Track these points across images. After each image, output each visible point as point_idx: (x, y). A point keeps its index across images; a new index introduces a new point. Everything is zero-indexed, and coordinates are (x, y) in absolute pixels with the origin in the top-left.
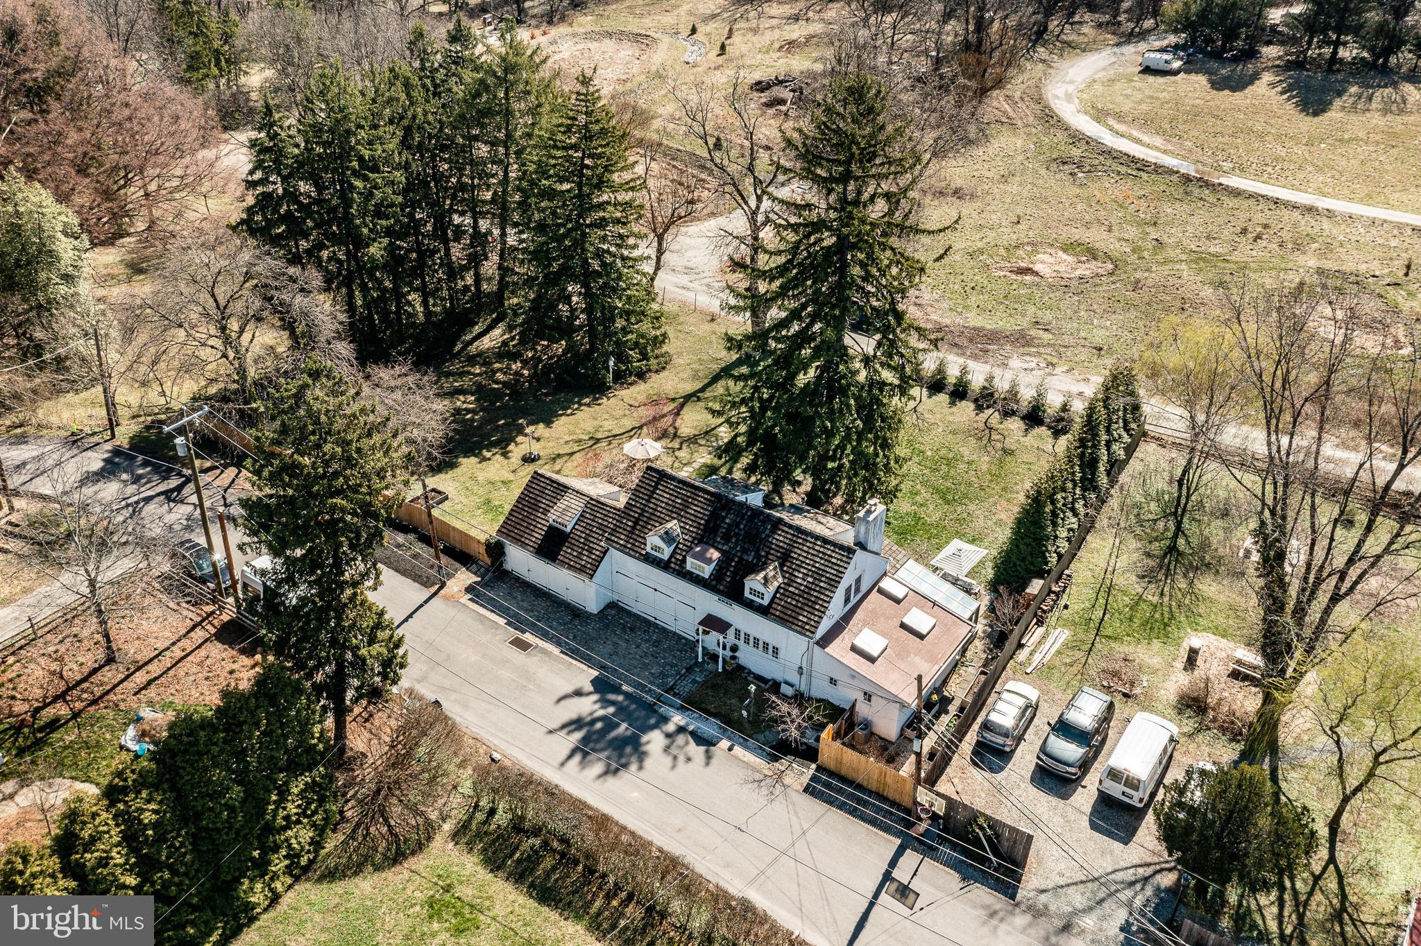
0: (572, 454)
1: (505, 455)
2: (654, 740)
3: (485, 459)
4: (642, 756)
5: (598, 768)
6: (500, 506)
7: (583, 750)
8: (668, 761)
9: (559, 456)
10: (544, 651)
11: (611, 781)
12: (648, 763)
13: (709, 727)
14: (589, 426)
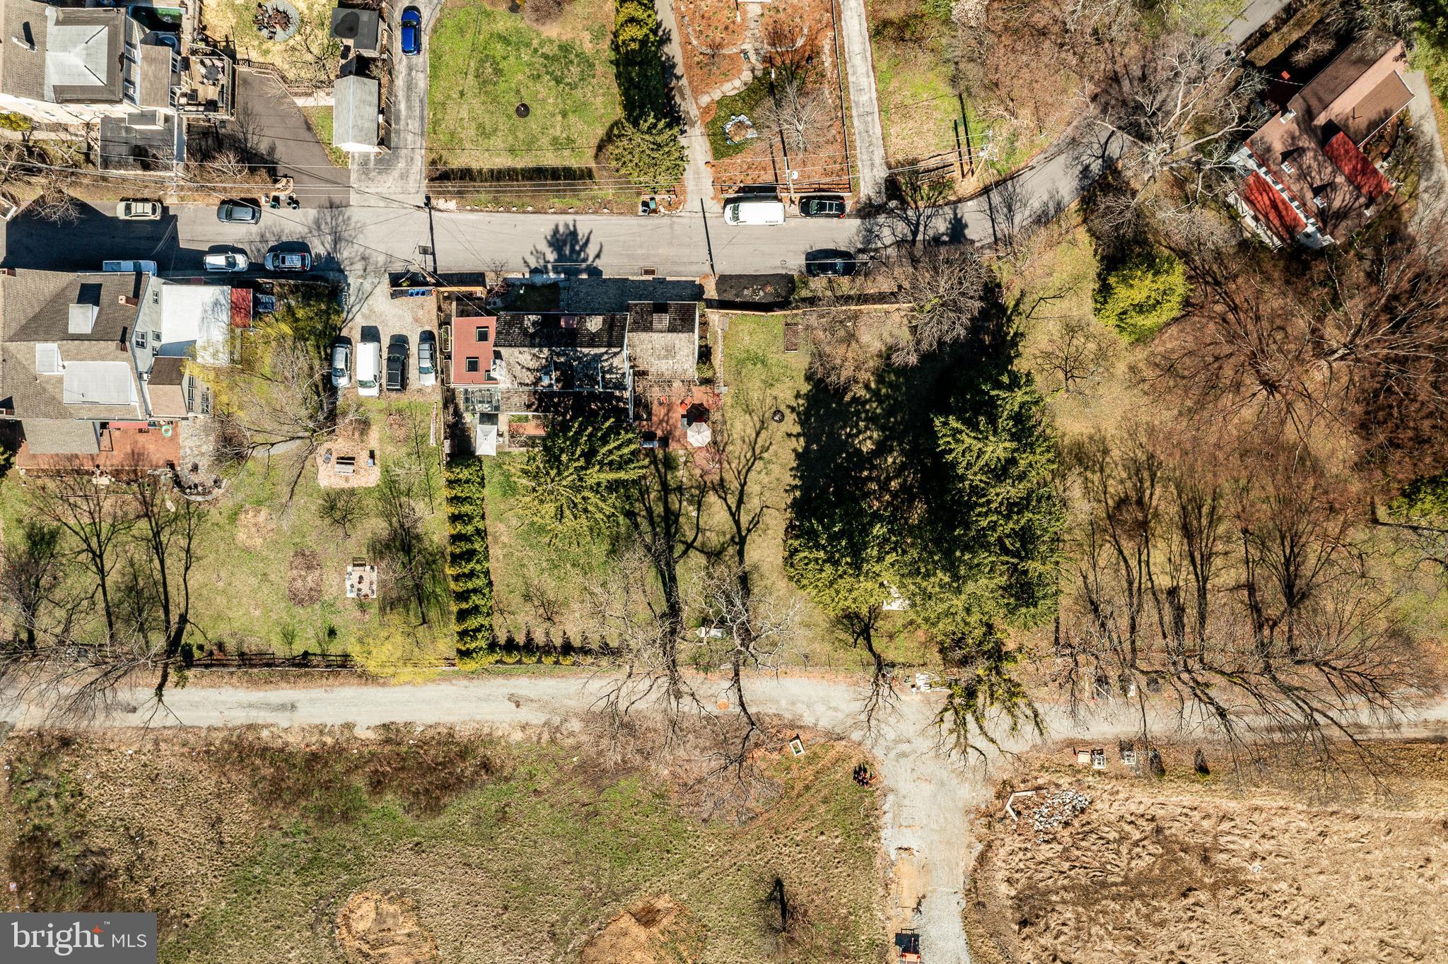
0: (758, 434)
1: (793, 409)
2: (551, 256)
3: (798, 396)
4: (551, 244)
5: (561, 229)
6: (755, 364)
7: (574, 234)
8: (539, 248)
9: (762, 428)
10: (636, 274)
11: (553, 227)
12: (545, 243)
13: (539, 280)
14: (775, 469)
